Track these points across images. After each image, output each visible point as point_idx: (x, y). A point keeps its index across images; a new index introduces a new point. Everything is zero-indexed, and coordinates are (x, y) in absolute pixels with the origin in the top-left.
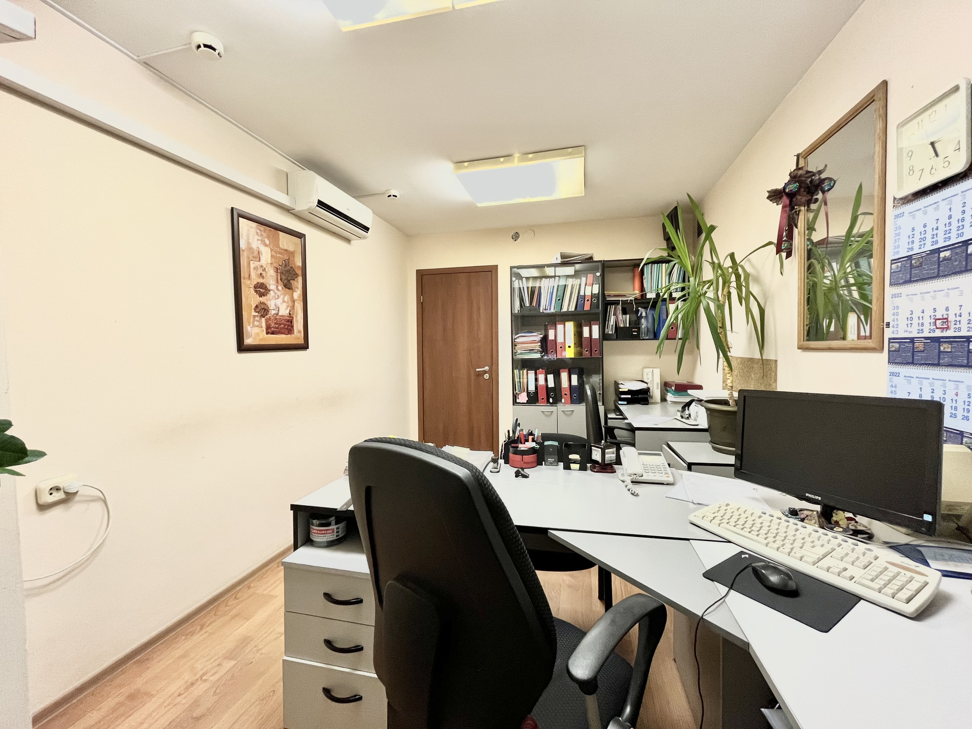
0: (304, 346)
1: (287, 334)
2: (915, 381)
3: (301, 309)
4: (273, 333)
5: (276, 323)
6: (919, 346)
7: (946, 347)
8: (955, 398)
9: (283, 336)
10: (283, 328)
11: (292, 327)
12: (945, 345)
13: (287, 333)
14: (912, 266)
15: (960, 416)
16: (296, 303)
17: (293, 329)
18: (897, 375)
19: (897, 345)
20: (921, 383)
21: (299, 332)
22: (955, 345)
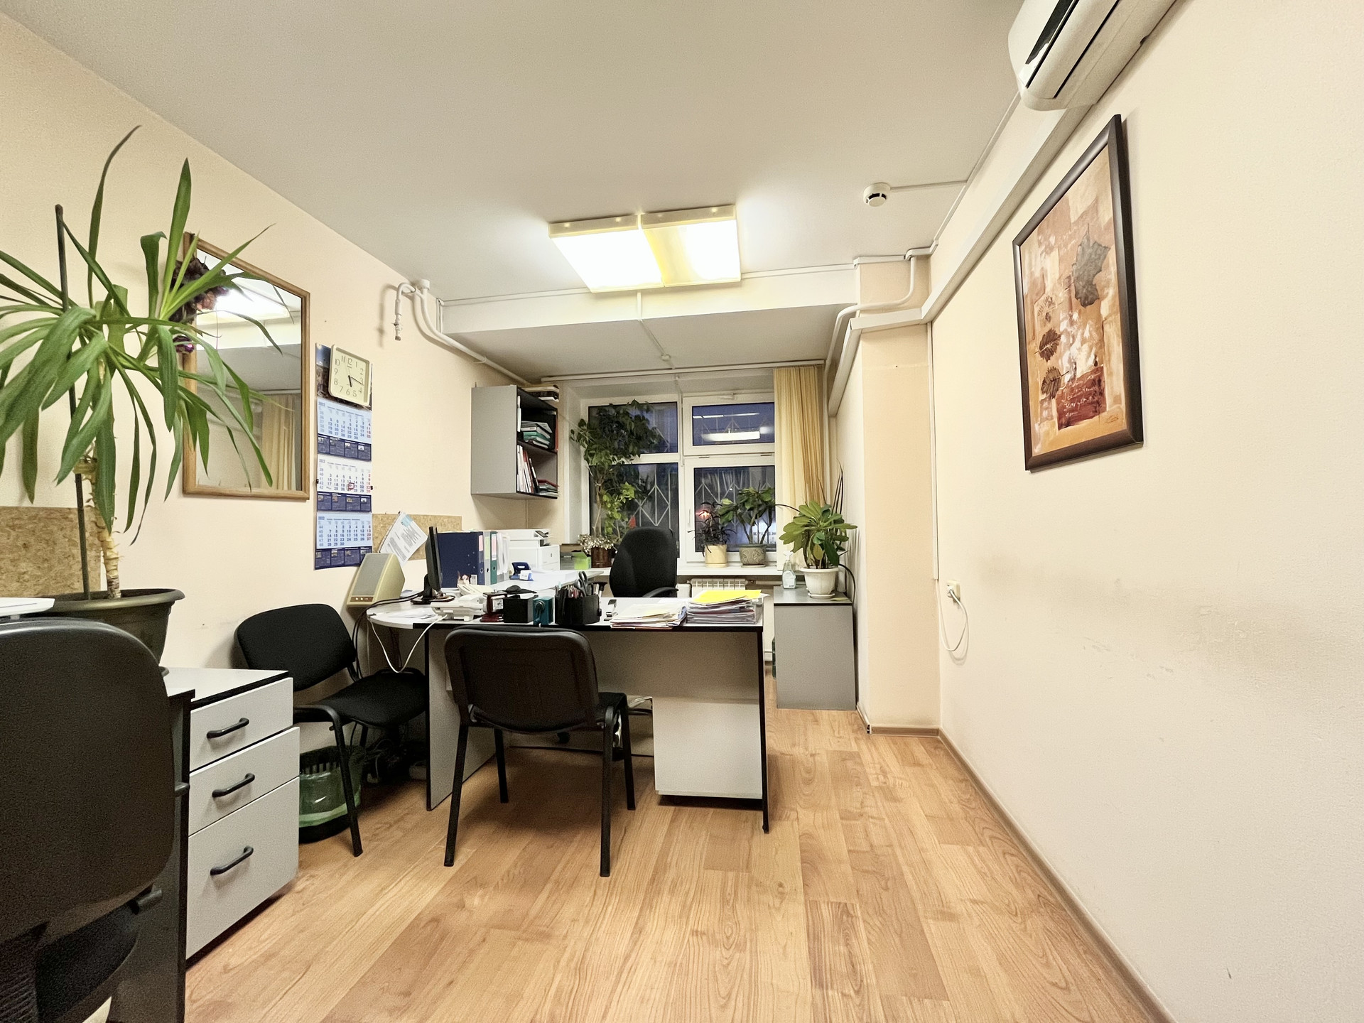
0: (1133, 436)
1: (1092, 417)
2: (333, 522)
3: (1118, 336)
4: (1068, 424)
5: (1072, 400)
6: (335, 498)
7: (349, 500)
8: (356, 529)
9: (1085, 423)
10: (1087, 404)
11: (1102, 394)
12: (349, 499)
13: (1091, 414)
14: (330, 444)
15: (359, 539)
16: (1107, 328)
17: (1104, 399)
18: (322, 518)
19: (322, 497)
20: (337, 523)
21: (1116, 400)
22: (354, 499)
